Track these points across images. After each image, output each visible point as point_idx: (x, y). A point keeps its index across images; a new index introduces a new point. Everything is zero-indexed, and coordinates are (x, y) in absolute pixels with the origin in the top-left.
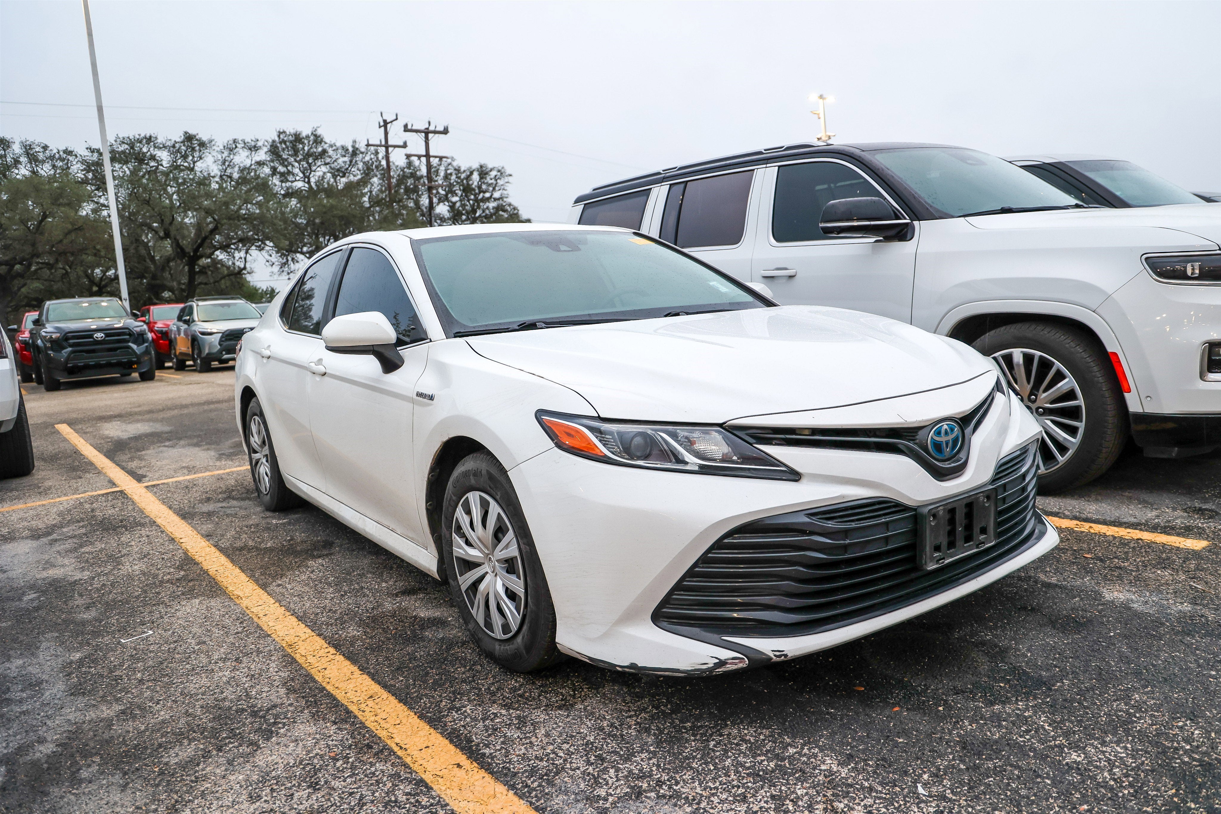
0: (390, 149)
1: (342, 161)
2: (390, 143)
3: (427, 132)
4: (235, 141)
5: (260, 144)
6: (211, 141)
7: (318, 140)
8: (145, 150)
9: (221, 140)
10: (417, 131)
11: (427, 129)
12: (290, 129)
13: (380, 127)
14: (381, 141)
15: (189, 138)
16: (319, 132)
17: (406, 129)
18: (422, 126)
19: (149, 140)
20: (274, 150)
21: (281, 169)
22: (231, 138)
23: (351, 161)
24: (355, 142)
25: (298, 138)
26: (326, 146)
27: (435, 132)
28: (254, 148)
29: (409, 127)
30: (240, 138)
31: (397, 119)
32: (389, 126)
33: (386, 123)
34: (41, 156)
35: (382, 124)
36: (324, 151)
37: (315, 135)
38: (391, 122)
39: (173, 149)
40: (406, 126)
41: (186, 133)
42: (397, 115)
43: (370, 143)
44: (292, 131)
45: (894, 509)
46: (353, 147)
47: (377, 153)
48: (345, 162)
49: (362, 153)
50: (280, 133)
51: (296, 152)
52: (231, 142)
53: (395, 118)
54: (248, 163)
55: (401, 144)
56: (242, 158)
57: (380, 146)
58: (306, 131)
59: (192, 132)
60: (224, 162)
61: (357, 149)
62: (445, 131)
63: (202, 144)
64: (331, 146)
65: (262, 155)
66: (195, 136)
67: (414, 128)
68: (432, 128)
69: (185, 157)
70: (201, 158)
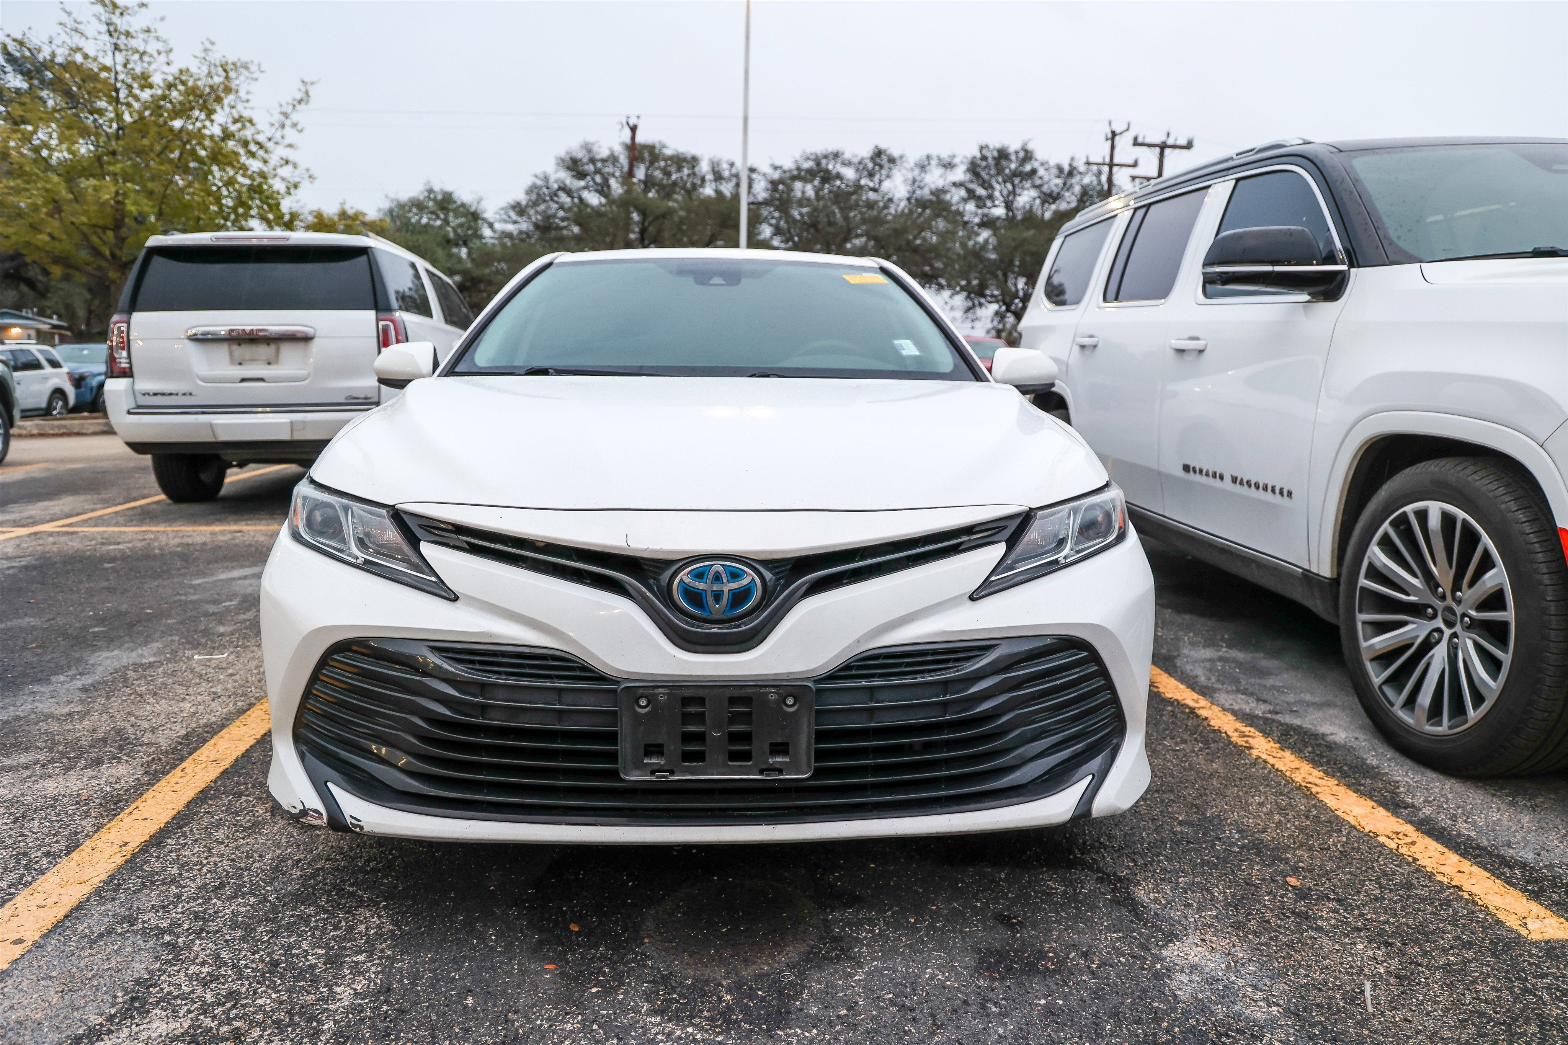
0: (1115, 169)
1: (1055, 183)
2: (1117, 160)
3: (1163, 147)
4: (928, 157)
5: (957, 160)
6: (901, 157)
7: (1027, 156)
8: (830, 167)
9: (913, 156)
10: (1149, 145)
11: (1164, 143)
12: (995, 143)
13: (1107, 139)
14: (1104, 159)
15: (878, 153)
16: (1030, 147)
17: (1136, 143)
18: (1158, 140)
19: (836, 155)
20: (974, 168)
21: (981, 192)
22: (923, 153)
23: (1065, 184)
24: (1072, 159)
25: (1003, 155)
26: (1036, 164)
27: (1174, 147)
28: (948, 165)
29: (1140, 140)
30: (934, 153)
31: (1128, 129)
32: (1117, 139)
33: (1114, 134)
34: (726, 174)
35: (1110, 135)
36: (1034, 172)
37: (1026, 151)
38: (1121, 133)
39: (860, 166)
40: (1136, 139)
41: (876, 147)
42: (1129, 125)
43: (1092, 160)
44: (998, 145)
45: (578, 673)
46: (1070, 165)
47: (1100, 173)
48: (1056, 185)
49: (1080, 173)
50: (982, 148)
51: (1000, 170)
52: (924, 158)
53: (1125, 127)
54: (940, 183)
55: (1131, 162)
56: (935, 179)
57: (1104, 164)
58: (1014, 146)
59: (882, 146)
60: (914, 181)
61: (1075, 168)
62: (1189, 146)
63: (892, 160)
64: (1042, 164)
65: (960, 174)
66: (885, 150)
67: (1148, 140)
68: (1170, 142)
69: (871, 175)
70: (888, 176)
